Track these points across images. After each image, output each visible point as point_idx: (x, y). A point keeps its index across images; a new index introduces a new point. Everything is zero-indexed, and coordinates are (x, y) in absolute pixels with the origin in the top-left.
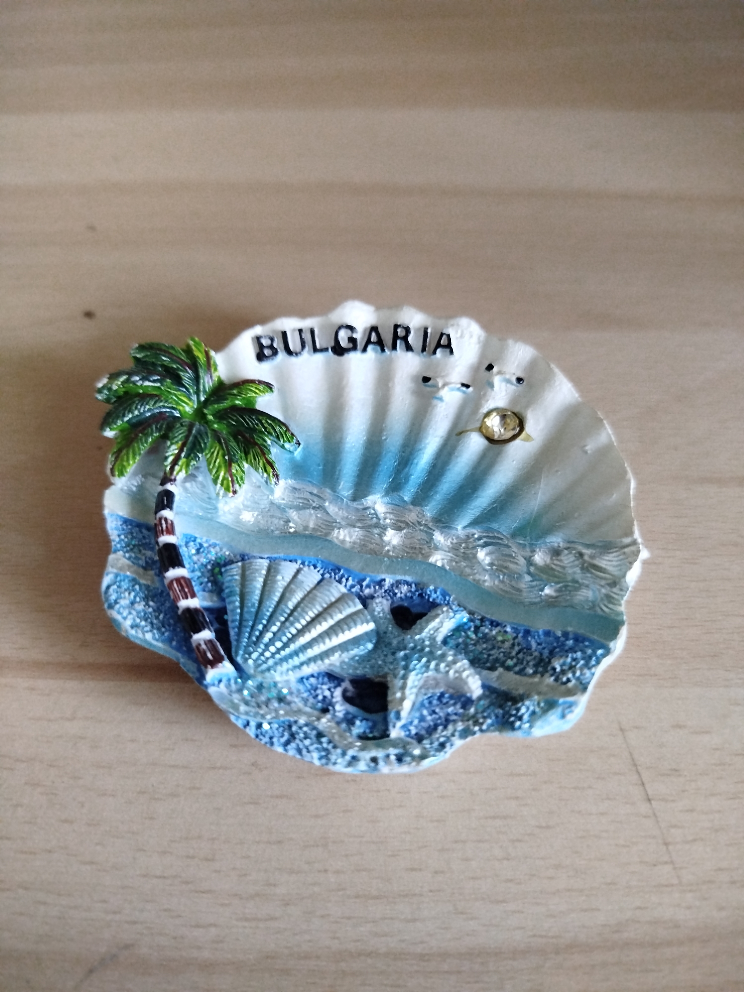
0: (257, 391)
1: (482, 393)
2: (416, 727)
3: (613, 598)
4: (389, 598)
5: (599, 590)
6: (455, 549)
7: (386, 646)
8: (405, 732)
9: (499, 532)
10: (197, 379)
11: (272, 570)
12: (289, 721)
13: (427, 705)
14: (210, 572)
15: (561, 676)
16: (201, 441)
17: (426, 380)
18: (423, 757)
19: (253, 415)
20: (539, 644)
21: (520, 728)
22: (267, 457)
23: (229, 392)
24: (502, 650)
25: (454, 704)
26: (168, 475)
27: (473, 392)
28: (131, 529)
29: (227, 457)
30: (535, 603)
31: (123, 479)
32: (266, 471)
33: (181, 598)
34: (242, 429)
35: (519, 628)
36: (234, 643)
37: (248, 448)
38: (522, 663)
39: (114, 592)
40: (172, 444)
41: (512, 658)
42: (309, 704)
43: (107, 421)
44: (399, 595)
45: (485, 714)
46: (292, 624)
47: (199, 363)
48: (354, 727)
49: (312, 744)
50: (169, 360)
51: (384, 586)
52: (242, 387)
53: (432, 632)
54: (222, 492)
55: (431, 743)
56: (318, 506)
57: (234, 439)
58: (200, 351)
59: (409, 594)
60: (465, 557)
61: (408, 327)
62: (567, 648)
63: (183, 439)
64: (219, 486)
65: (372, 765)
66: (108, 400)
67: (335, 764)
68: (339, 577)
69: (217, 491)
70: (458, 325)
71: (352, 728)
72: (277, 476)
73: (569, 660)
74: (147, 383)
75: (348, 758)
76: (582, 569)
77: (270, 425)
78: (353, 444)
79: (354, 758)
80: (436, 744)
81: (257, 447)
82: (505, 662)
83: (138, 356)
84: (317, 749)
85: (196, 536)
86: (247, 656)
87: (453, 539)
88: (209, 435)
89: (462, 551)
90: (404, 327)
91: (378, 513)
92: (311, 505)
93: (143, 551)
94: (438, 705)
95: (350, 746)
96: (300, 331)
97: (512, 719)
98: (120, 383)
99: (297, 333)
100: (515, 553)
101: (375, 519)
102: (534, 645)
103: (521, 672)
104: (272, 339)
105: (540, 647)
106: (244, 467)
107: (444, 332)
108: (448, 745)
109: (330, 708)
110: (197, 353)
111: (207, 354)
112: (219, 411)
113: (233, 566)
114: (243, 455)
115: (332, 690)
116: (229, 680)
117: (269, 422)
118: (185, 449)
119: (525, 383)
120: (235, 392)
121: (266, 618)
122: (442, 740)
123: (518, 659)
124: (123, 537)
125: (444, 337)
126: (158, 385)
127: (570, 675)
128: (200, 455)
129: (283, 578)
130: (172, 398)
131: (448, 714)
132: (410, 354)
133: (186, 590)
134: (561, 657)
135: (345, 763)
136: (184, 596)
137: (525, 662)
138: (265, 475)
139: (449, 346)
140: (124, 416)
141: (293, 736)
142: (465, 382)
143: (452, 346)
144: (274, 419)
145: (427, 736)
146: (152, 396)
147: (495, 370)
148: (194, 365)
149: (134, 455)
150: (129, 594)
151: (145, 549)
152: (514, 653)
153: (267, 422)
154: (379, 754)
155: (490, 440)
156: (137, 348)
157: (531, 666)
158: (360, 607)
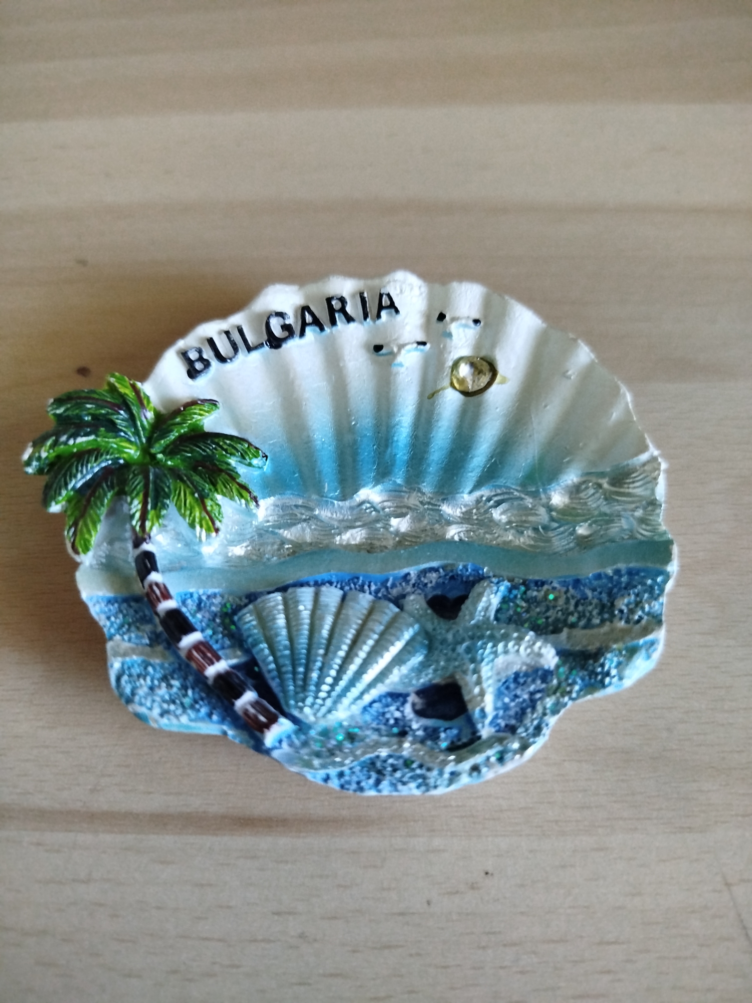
0: (202, 412)
1: (442, 346)
2: (503, 718)
3: (650, 520)
4: (420, 591)
5: (632, 515)
6: (466, 518)
7: (442, 643)
8: (495, 727)
9: (507, 487)
10: (132, 419)
11: (290, 602)
12: (371, 759)
13: (506, 692)
14: (221, 625)
15: (631, 617)
16: (164, 486)
17: (378, 348)
18: (524, 747)
19: (207, 440)
20: (594, 590)
21: (610, 684)
22: (238, 481)
23: (171, 422)
24: (559, 608)
25: (534, 681)
26: (140, 535)
27: (430, 348)
28: (119, 607)
29: (196, 495)
30: (571, 549)
31: (90, 554)
32: (242, 496)
33: (206, 665)
34: (199, 458)
35: (567, 580)
36: (280, 695)
37: (214, 478)
39: (126, 682)
40: (132, 499)
41: (572, 614)
42: (384, 733)
43: (48, 495)
44: (429, 585)
45: (570, 681)
46: (335, 653)
47: (129, 401)
48: (441, 740)
49: (403, 776)
50: (94, 406)
51: (410, 580)
52: (184, 412)
53: (483, 614)
55: (527, 730)
56: (308, 517)
57: (194, 472)
58: (127, 387)
59: (441, 580)
60: (481, 523)
61: (342, 297)
62: (623, 585)
63: (142, 489)
64: (198, 528)
65: (475, 774)
66: (40, 471)
67: (436, 787)
68: (359, 586)
69: (198, 535)
70: (395, 281)
71: (440, 743)
72: (255, 499)
73: (633, 597)
74: (80, 440)
75: (446, 776)
76: (606, 499)
77: (230, 445)
78: (323, 440)
79: (453, 774)
80: (531, 730)
81: (222, 473)
82: (565, 621)
83: (59, 412)
84: (411, 777)
85: (191, 590)
86: (300, 704)
87: (461, 508)
88: (168, 476)
89: (475, 517)
90: (337, 299)
91: (375, 505)
92: (301, 519)
93: (142, 627)
95: (445, 763)
96: (227, 333)
97: (599, 677)
98: (47, 448)
99: (224, 336)
100: (531, 503)
101: (374, 513)
102: (589, 594)
103: (589, 625)
104: (200, 351)
105: (596, 593)
106: (217, 499)
107: (382, 292)
108: (543, 725)
109: (407, 729)
110: (122, 390)
111: (134, 387)
112: (168, 446)
113: (245, 610)
114: (211, 487)
115: (401, 709)
116: (289, 737)
117: (228, 442)
118: (149, 500)
119: (482, 324)
120: (178, 420)
121: (303, 656)
122: (535, 722)
124: (113, 619)
125: (385, 298)
126: (92, 437)
127: (640, 613)
128: (168, 502)
129: (305, 606)
130: (112, 447)
131: (532, 694)
132: (352, 325)
133: (209, 655)
134: (623, 596)
135: (446, 782)
136: (209, 662)
137: (588, 614)
138: (243, 501)
139: (392, 306)
140: (66, 485)
141: (380, 773)
142: (419, 340)
143: (396, 305)
144: (231, 437)
145: (518, 724)
146: (90, 452)
147: (448, 318)
148: (124, 404)
149: (95, 524)
150: (145, 679)
151: (142, 624)
152: (572, 608)
153: (225, 443)
154: (478, 759)
155: (466, 393)
156: (53, 404)
157: (596, 616)
158: (397, 610)
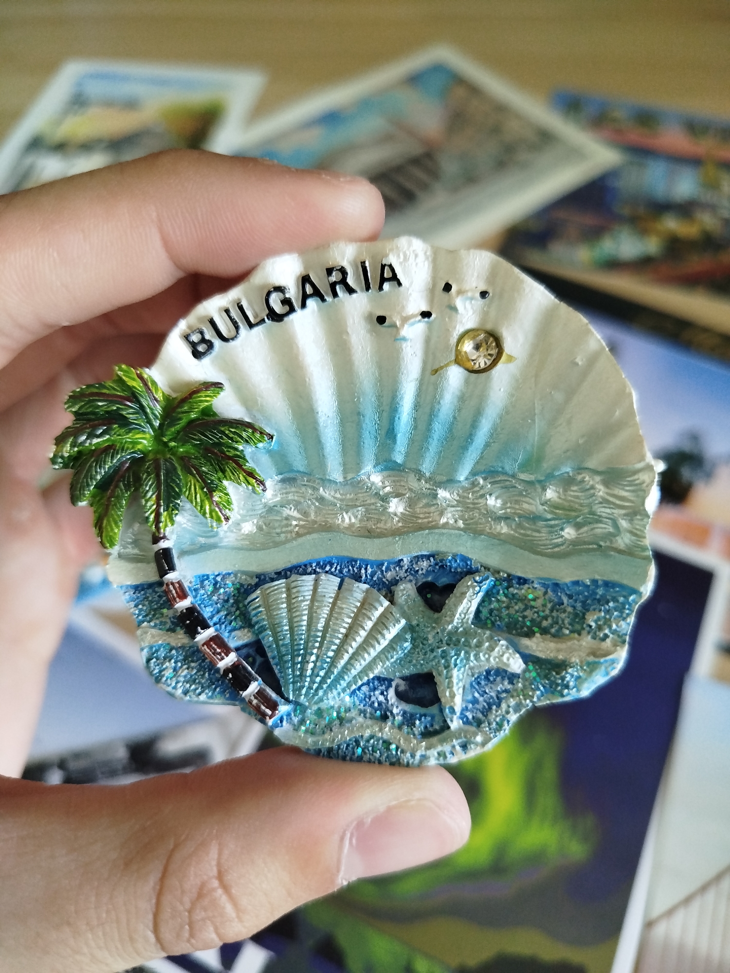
0: (208, 399)
1: (447, 320)
2: (472, 711)
4: (412, 578)
6: (462, 501)
7: (422, 643)
8: (463, 719)
9: (503, 474)
10: (142, 410)
11: (292, 591)
12: (355, 737)
13: (477, 687)
14: (234, 605)
15: (598, 633)
16: (174, 485)
17: (381, 320)
18: (486, 740)
19: (214, 430)
20: (570, 597)
22: (245, 467)
23: (180, 410)
24: (536, 609)
25: (502, 681)
26: (157, 534)
27: (436, 320)
28: (144, 595)
29: (205, 489)
31: (115, 549)
32: (249, 483)
33: (218, 659)
34: (207, 446)
35: (546, 583)
37: (222, 466)
38: (557, 623)
39: (155, 665)
40: (147, 501)
41: (546, 618)
42: (368, 715)
43: (75, 493)
44: (420, 572)
45: (533, 686)
46: (328, 647)
47: (137, 392)
50: (106, 403)
51: (403, 566)
52: (190, 400)
53: (462, 616)
54: (215, 524)
55: (490, 725)
59: (431, 569)
61: (342, 267)
62: (598, 597)
63: (155, 490)
64: (209, 519)
65: (441, 759)
66: (66, 467)
68: (357, 568)
69: (210, 524)
71: (414, 729)
72: (262, 483)
73: (603, 614)
74: (95, 440)
75: (418, 758)
77: (234, 433)
79: (423, 756)
80: (494, 725)
81: (231, 462)
82: (540, 622)
85: (207, 572)
86: (297, 692)
87: (458, 491)
89: (471, 501)
91: (375, 484)
94: (486, 685)
95: (417, 747)
96: (227, 311)
97: (559, 688)
98: (69, 447)
99: (224, 314)
102: (565, 600)
103: (558, 636)
104: (202, 332)
105: (570, 601)
106: (226, 488)
108: (505, 723)
109: (389, 714)
110: (131, 383)
111: (140, 377)
112: (178, 432)
113: (253, 596)
114: (220, 474)
115: (385, 693)
116: (290, 716)
117: (233, 430)
118: (162, 502)
119: (490, 296)
120: (185, 408)
121: (302, 647)
122: (498, 719)
123: (553, 617)
124: (140, 606)
126: (106, 437)
129: (305, 597)
130: (126, 442)
131: (499, 693)
132: (354, 295)
133: (220, 650)
134: (594, 610)
135: (416, 762)
137: (560, 622)
138: (250, 487)
139: (394, 278)
140: (88, 484)
142: (424, 311)
143: (398, 277)
145: (484, 718)
146: (106, 450)
147: (454, 289)
148: (134, 397)
149: (116, 523)
150: (170, 661)
152: (547, 612)
153: (231, 431)
154: (447, 748)
155: (470, 370)
157: (567, 626)
158: (386, 603)
